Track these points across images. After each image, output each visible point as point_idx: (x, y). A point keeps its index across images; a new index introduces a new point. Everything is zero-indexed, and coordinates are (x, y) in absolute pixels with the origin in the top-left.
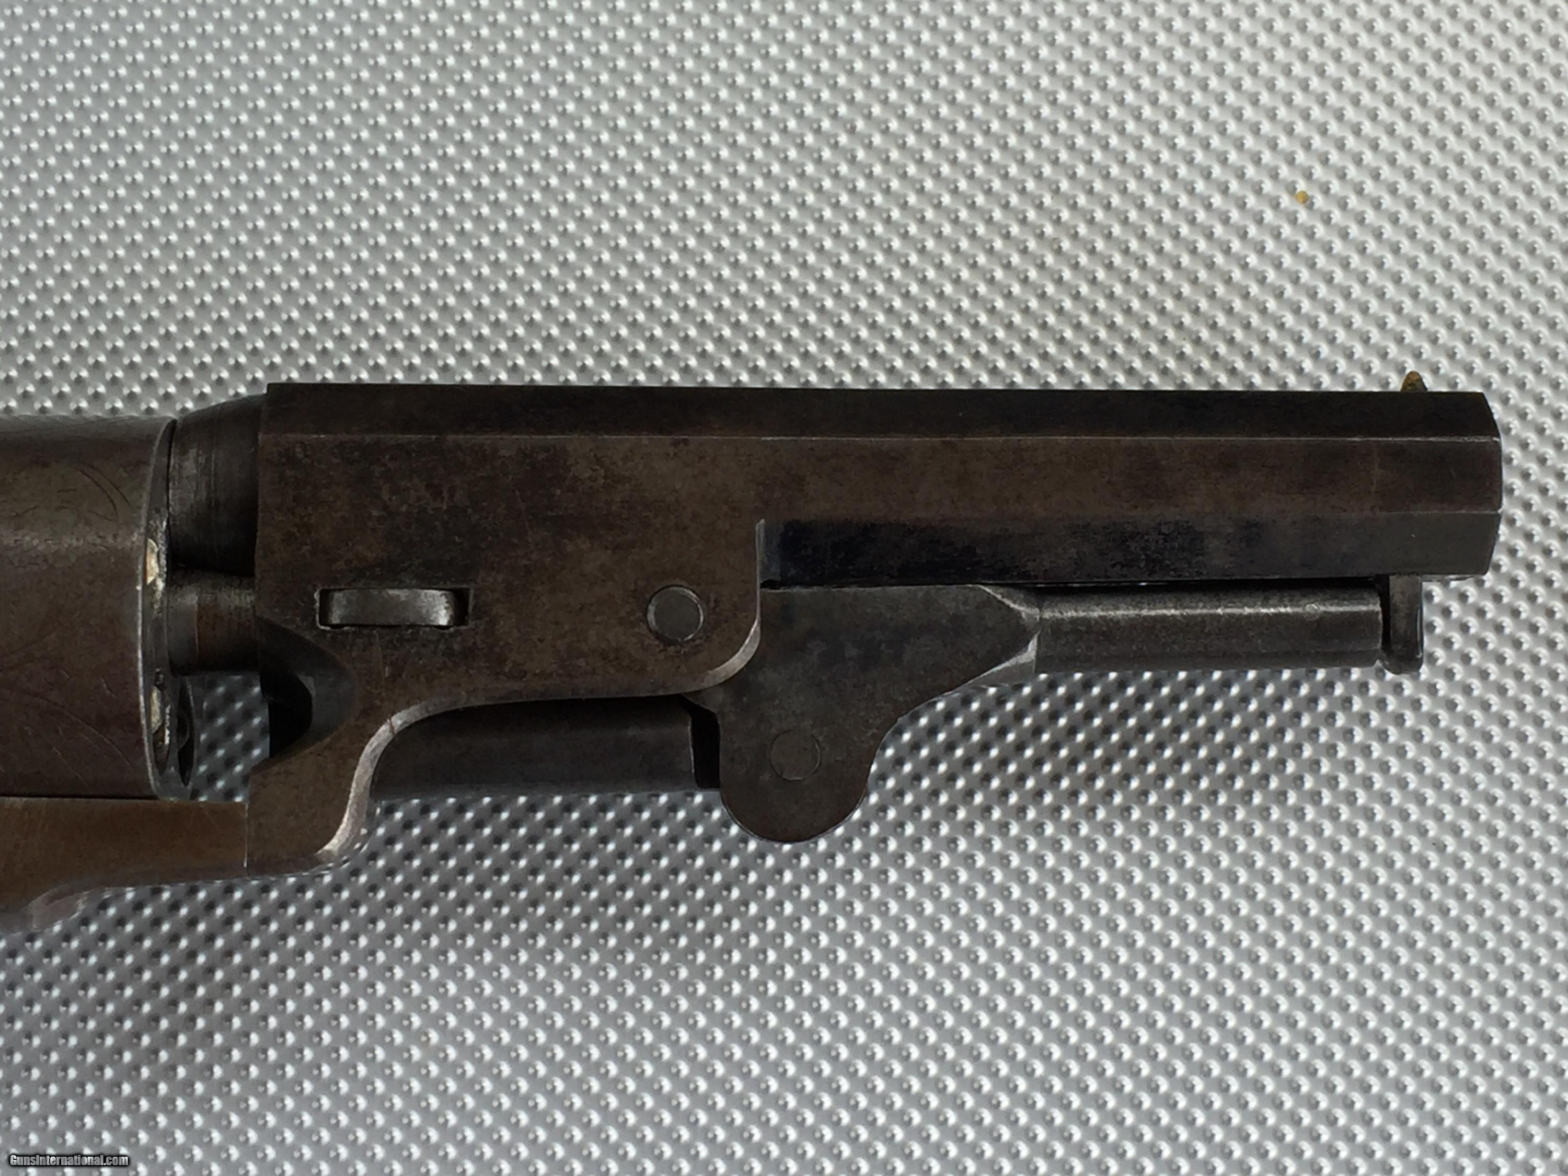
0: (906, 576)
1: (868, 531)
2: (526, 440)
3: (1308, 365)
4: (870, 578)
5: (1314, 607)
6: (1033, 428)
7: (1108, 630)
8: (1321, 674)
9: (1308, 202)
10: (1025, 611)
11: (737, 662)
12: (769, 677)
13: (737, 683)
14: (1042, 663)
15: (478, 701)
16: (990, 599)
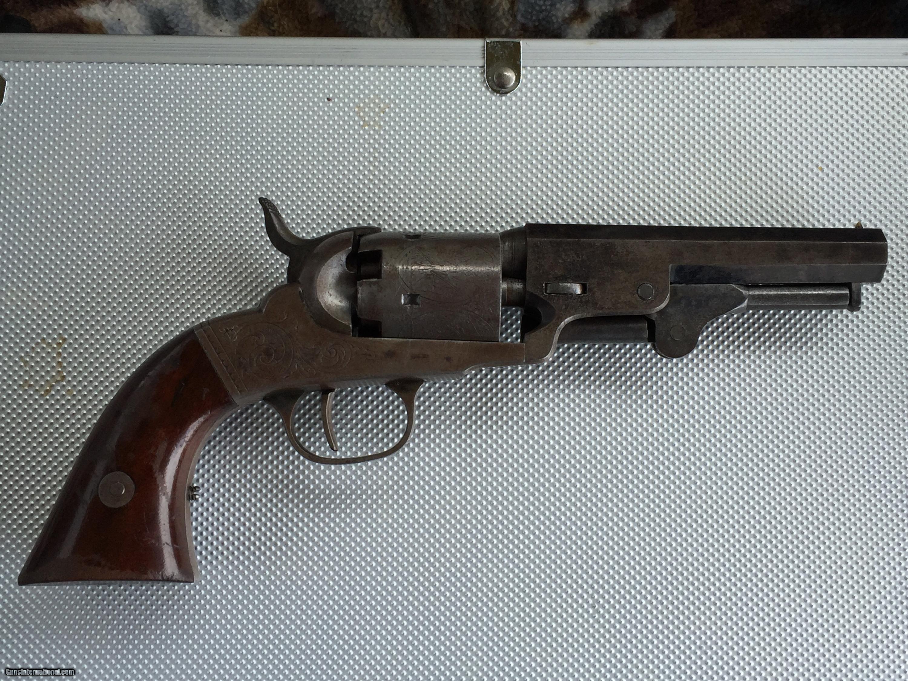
0: (710, 281)
1: (701, 268)
2: (603, 241)
3: (821, 219)
4: (699, 282)
5: (829, 292)
6: (750, 239)
7: (768, 298)
8: (824, 312)
9: (822, 170)
10: (744, 292)
11: (663, 305)
12: (670, 310)
13: (661, 312)
14: (749, 308)
15: (589, 316)
16: (734, 289)
